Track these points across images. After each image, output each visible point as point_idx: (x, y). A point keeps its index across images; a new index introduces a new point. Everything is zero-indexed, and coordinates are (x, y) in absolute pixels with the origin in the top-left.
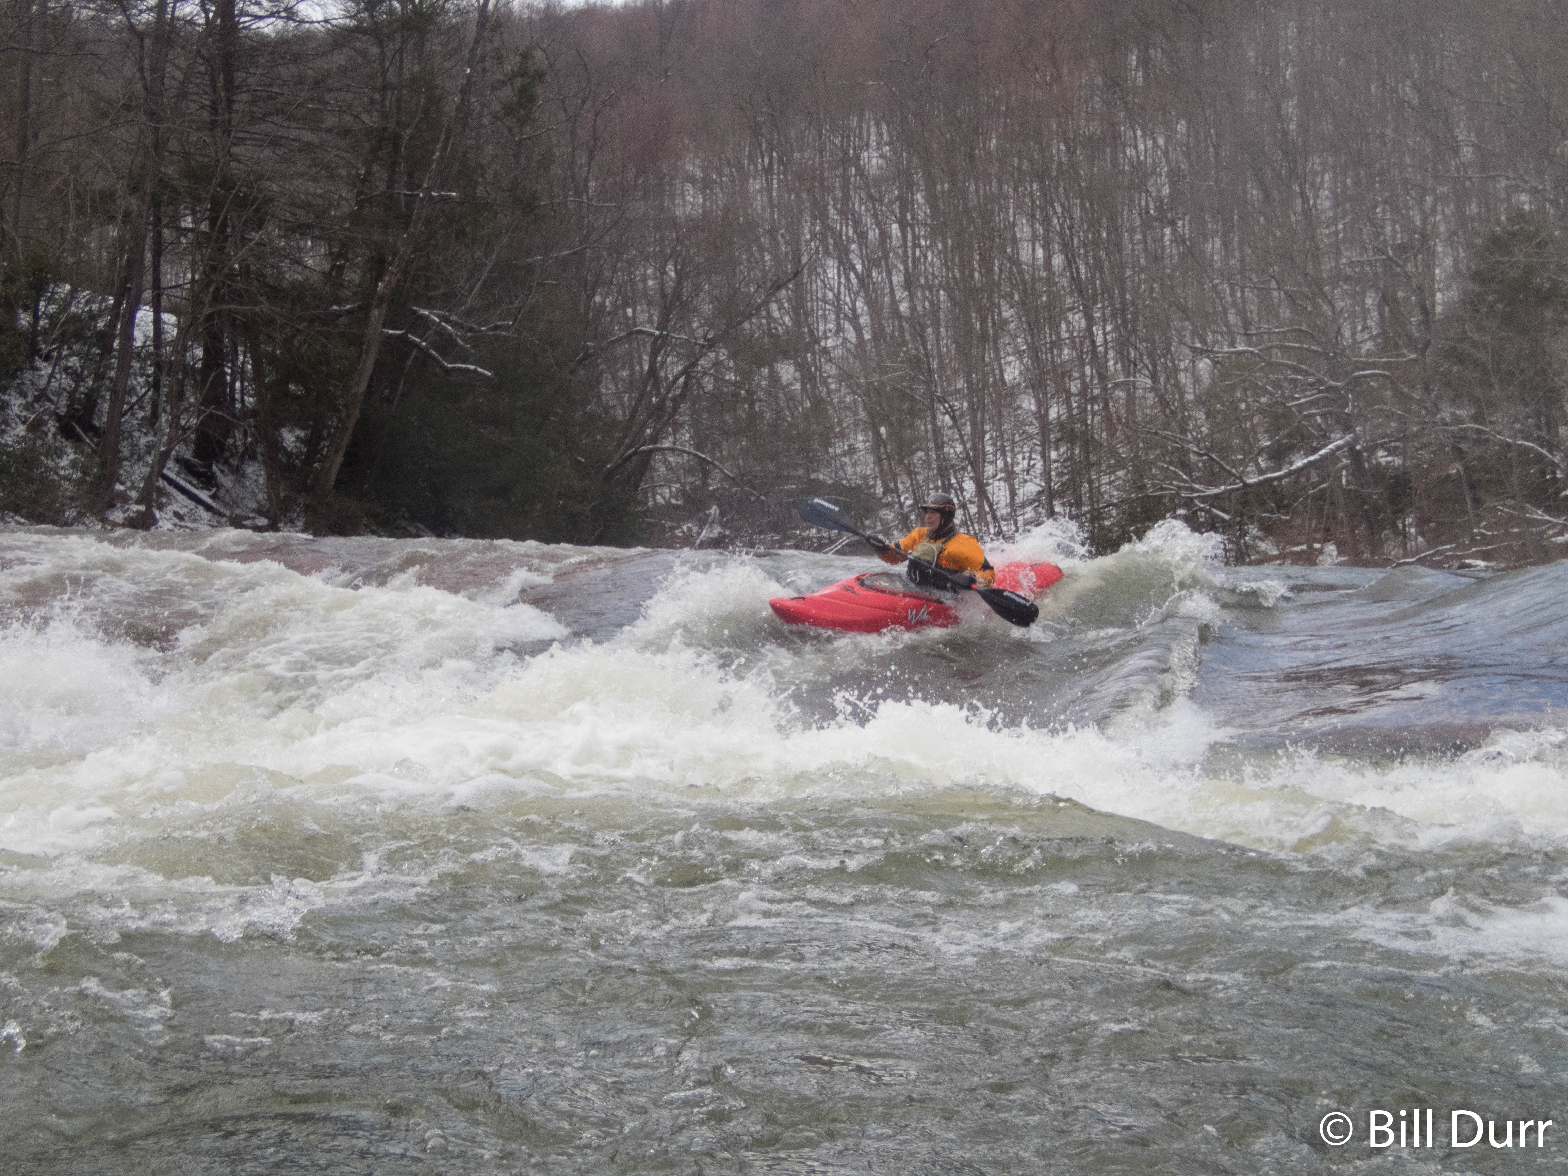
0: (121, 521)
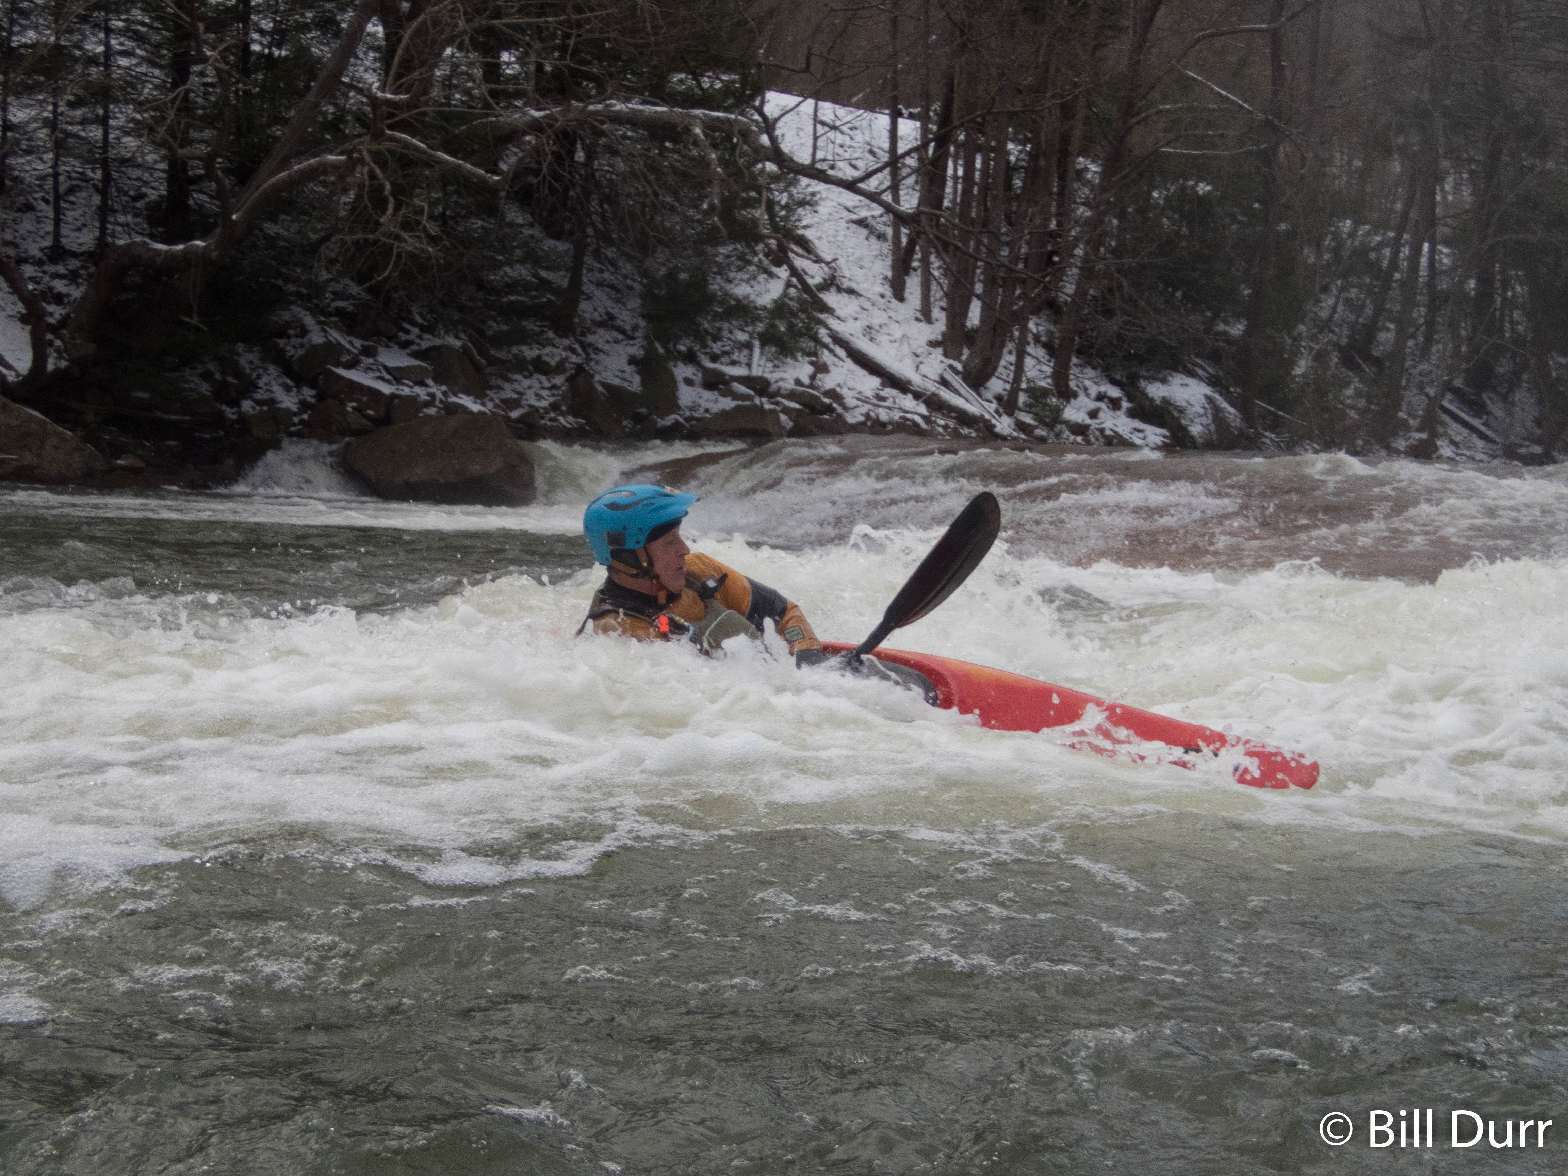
0: (1402, 448)
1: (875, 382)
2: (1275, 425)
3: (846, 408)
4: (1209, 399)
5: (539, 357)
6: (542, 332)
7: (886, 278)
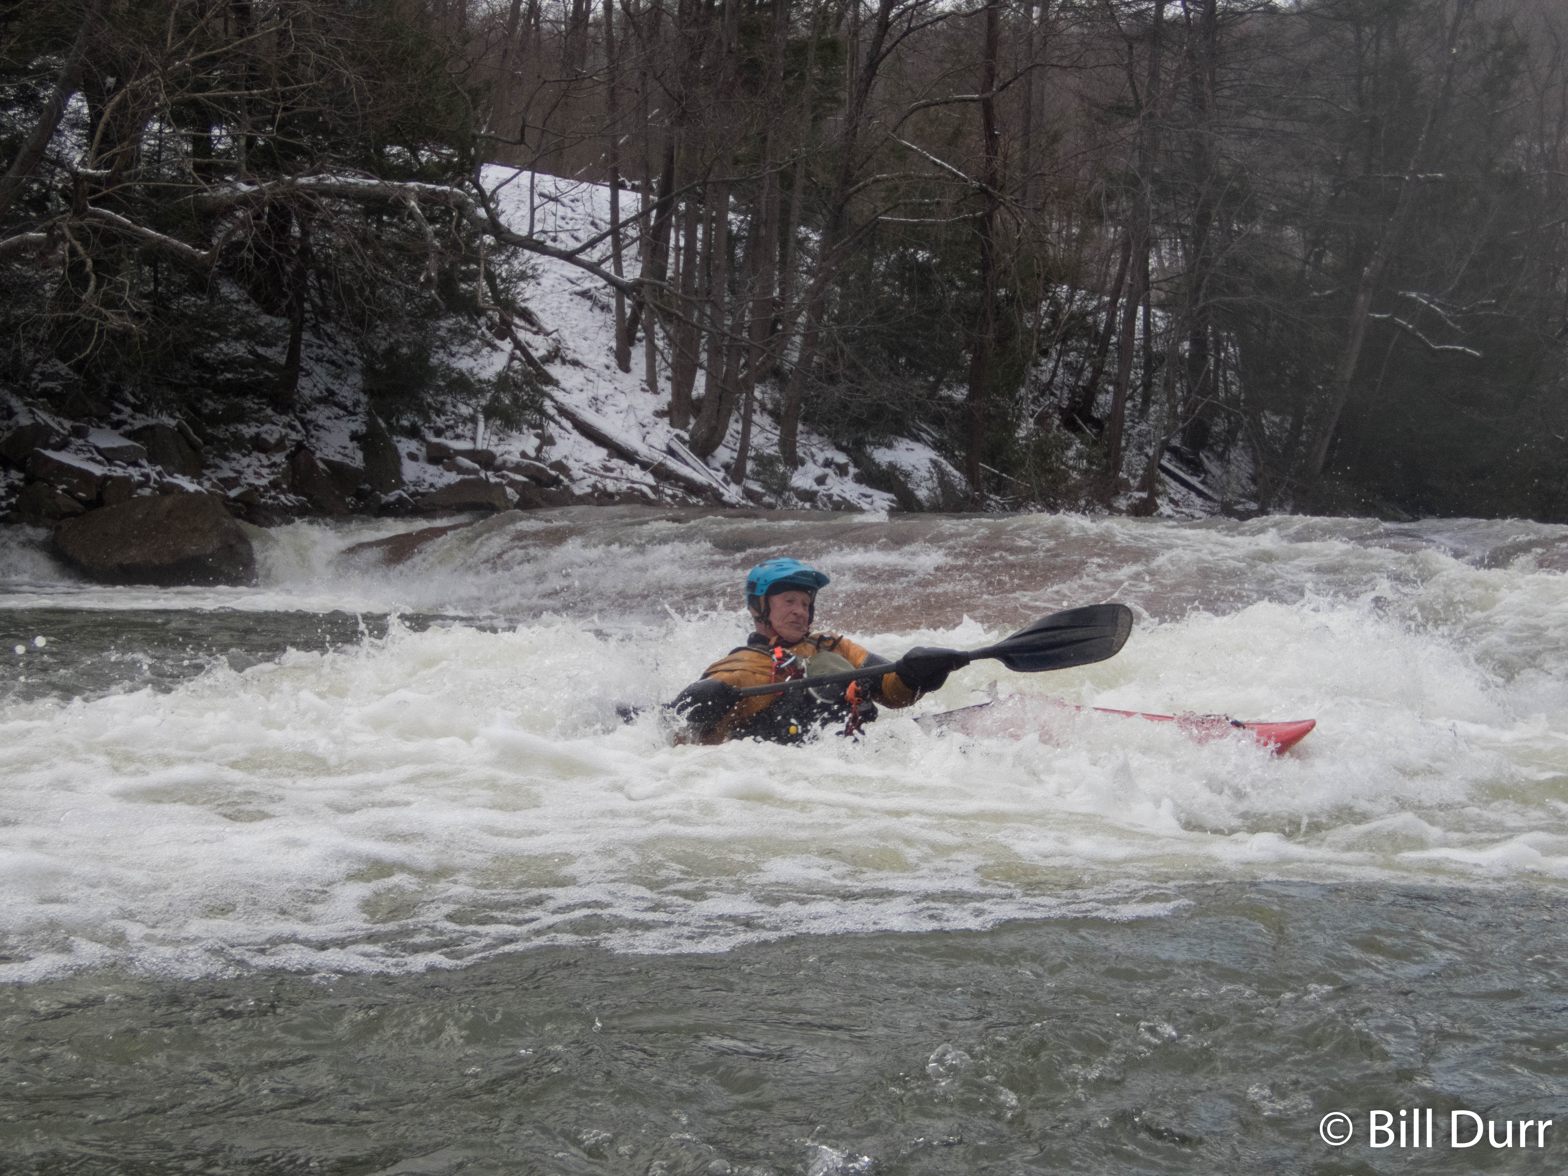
0: (1123, 508)
1: (603, 452)
2: (1000, 488)
3: (572, 480)
4: (934, 463)
5: (258, 435)
6: (260, 410)
7: (611, 349)
